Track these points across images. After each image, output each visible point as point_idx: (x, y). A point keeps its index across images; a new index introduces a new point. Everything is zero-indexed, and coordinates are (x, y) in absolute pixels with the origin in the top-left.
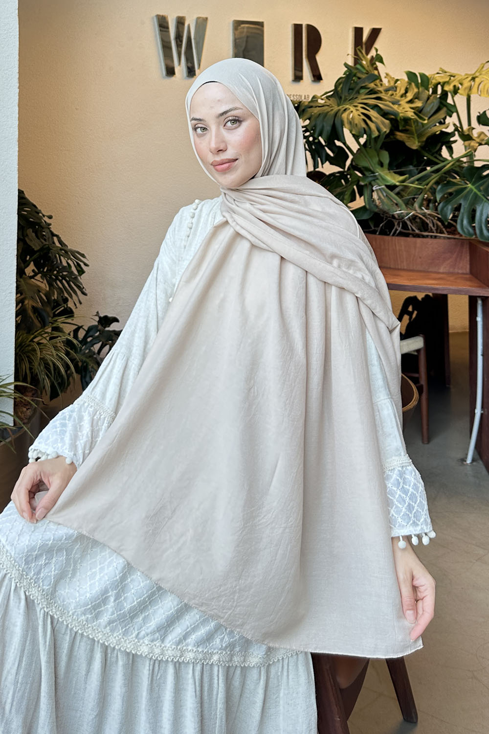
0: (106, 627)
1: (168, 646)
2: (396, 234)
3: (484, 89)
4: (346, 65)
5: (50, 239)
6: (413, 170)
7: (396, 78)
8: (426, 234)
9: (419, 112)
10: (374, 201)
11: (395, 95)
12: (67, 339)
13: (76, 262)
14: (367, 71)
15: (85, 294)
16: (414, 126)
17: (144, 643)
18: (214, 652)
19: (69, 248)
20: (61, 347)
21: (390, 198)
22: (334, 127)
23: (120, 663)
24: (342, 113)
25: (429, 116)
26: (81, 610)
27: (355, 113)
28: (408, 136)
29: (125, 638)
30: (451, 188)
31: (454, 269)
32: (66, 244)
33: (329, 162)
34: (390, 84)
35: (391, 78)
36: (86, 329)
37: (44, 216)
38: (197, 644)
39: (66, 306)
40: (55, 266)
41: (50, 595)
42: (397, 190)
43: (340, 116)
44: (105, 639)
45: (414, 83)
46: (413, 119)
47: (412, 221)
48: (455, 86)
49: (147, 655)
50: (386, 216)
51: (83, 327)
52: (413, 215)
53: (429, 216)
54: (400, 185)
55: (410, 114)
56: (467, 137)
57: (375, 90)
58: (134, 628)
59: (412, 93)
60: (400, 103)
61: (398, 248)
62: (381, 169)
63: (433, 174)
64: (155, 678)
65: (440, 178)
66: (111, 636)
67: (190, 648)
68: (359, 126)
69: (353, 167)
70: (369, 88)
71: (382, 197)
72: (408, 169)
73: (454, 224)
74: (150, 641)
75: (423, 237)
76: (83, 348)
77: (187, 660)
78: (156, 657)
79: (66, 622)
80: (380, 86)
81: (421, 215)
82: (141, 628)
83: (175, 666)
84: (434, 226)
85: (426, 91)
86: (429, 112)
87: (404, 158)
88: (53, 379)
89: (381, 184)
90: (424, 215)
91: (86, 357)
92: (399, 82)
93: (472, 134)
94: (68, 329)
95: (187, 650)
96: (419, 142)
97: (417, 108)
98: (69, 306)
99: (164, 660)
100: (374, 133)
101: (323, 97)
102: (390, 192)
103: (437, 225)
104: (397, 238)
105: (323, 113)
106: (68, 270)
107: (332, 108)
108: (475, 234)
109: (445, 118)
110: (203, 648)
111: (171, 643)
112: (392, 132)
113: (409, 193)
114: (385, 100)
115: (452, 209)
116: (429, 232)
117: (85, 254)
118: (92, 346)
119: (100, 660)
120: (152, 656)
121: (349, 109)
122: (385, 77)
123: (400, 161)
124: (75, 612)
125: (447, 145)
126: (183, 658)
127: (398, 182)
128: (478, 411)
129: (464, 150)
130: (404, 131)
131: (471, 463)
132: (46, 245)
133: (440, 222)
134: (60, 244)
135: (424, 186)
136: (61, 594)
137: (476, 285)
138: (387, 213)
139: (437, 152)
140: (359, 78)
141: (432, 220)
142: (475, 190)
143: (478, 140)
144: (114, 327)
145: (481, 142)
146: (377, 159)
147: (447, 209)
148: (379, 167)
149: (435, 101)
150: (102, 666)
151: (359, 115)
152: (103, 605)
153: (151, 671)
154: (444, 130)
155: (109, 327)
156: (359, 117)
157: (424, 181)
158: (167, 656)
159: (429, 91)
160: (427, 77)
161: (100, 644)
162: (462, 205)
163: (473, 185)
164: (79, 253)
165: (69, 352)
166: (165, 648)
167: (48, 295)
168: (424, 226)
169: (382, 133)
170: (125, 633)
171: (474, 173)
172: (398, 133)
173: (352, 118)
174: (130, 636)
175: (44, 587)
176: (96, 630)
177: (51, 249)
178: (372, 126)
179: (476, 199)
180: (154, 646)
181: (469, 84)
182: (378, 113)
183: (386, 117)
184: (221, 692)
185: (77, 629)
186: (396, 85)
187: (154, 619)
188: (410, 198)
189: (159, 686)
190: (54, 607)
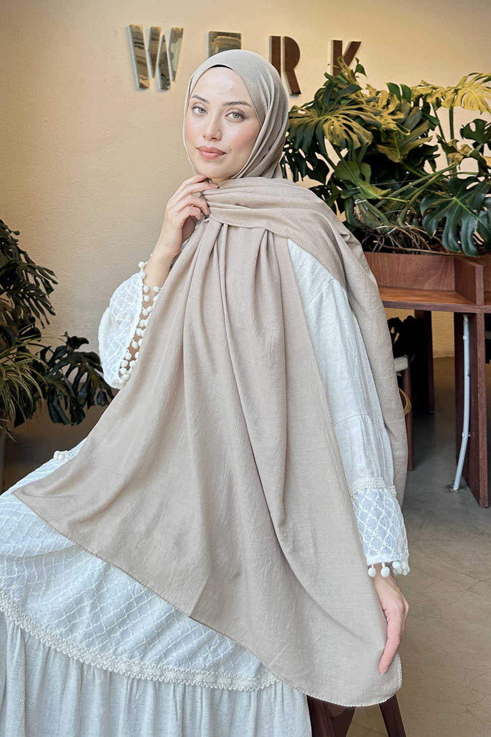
0: (82, 641)
1: (148, 663)
2: (378, 251)
3: (467, 100)
4: (326, 75)
5: (17, 256)
6: (395, 184)
7: (378, 90)
8: (409, 250)
9: (401, 124)
10: (356, 215)
11: (376, 106)
12: (34, 360)
13: (44, 279)
14: (348, 81)
15: (53, 314)
16: (396, 139)
17: (121, 659)
18: (197, 672)
19: (37, 265)
20: (27, 370)
21: (373, 214)
22: (315, 139)
23: (97, 681)
24: (323, 124)
25: (412, 129)
26: (54, 622)
27: (336, 124)
28: (391, 149)
29: (102, 654)
30: (436, 201)
31: (439, 286)
32: (33, 260)
33: (309, 176)
34: (372, 95)
35: (372, 89)
36: (54, 351)
37: (10, 232)
38: (179, 662)
39: (33, 327)
40: (22, 284)
41: (21, 608)
42: (380, 204)
43: (321, 126)
44: (80, 655)
45: (397, 95)
46: (395, 131)
47: (395, 237)
48: (437, 99)
49: (125, 673)
50: (368, 231)
51: (50, 348)
52: (396, 230)
53: (412, 232)
54: (383, 199)
55: (393, 126)
56: (450, 149)
57: (357, 101)
58: (111, 644)
59: (394, 105)
60: (382, 114)
61: (380, 264)
62: (363, 182)
63: (416, 188)
64: (133, 699)
65: (423, 192)
66: (87, 651)
67: (171, 667)
68: (340, 137)
69: (335, 181)
70: (350, 99)
71: (365, 212)
72: (391, 183)
73: (439, 239)
74: (128, 658)
75: (406, 252)
76: (50, 371)
77: (168, 680)
78: (134, 675)
79: (38, 637)
80: (361, 97)
81: (405, 230)
82: (119, 643)
83: (155, 686)
84: (417, 242)
85: (408, 103)
86: (412, 124)
87: (386, 172)
88: (18, 403)
89: (363, 198)
90: (408, 230)
91: (54, 380)
92: (380, 94)
93: (456, 146)
94: (34, 351)
95: (168, 668)
96: (401, 155)
97: (399, 121)
98: (36, 326)
99: (143, 678)
100: (356, 144)
101: (304, 108)
102: (372, 206)
103: (420, 239)
104: (379, 254)
105: (303, 124)
106: (37, 288)
107: (312, 119)
108: (462, 250)
109: (428, 131)
110: (185, 667)
111: (151, 661)
112: (373, 145)
113: (391, 208)
114: (367, 111)
115: (436, 223)
116: (413, 248)
117: (54, 272)
118: (60, 368)
119: (76, 678)
120: (130, 674)
121: (331, 119)
122: (367, 89)
123: (382, 175)
124: (48, 625)
125: (429, 159)
126: (163, 677)
127: (380, 196)
128: (465, 435)
129: (447, 164)
130: (387, 144)
131: (457, 490)
132: (12, 261)
133: (424, 238)
134: (27, 261)
135: (407, 200)
136: (33, 607)
137: (462, 301)
138: (370, 228)
139: (419, 166)
140: (340, 89)
141: (416, 236)
142: (460, 203)
143: (462, 153)
144: (83, 349)
145: (465, 154)
146: (359, 172)
147: (432, 222)
148: (361, 180)
149: (417, 113)
150: (78, 684)
151: (340, 126)
152: (78, 616)
153: (128, 691)
154: (427, 143)
155: (78, 348)
156: (341, 128)
157: (407, 195)
158: (146, 675)
159: (410, 103)
160: (409, 89)
161: (75, 661)
162: (447, 218)
163: (457, 198)
164: (47, 270)
165: (36, 374)
166: (144, 666)
167: (15, 313)
168: (407, 242)
169: (364, 144)
170: (103, 649)
171: (458, 186)
172: (380, 146)
173: (333, 129)
174: (107, 652)
175: (15, 599)
176: (71, 646)
177: (19, 266)
178: (354, 137)
179: (461, 213)
180: (133, 663)
181: (452, 96)
182: (360, 125)
183: (367, 128)
184: (205, 717)
185: (50, 645)
186: (378, 96)
187: (133, 634)
188: (393, 213)
189: (137, 707)
190: (25, 621)
